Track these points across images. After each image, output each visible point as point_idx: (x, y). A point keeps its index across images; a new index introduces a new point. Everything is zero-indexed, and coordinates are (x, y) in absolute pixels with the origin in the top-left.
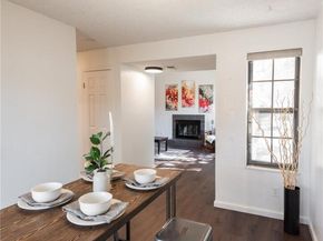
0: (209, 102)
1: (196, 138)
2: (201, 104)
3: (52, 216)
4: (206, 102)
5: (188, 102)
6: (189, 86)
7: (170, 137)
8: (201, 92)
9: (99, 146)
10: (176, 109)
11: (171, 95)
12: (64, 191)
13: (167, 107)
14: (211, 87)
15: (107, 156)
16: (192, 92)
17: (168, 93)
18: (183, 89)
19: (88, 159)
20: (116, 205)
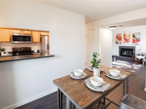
0: (138, 40)
1: (131, 57)
2: (134, 41)
3: (81, 82)
4: (136, 40)
5: (127, 40)
6: (127, 34)
7: (118, 55)
8: (134, 36)
9: (96, 58)
10: (121, 43)
11: (119, 38)
12: (84, 73)
13: (117, 43)
14: (139, 33)
15: (99, 62)
16: (129, 36)
17: (117, 37)
18: (124, 35)
19: (92, 62)
20: (104, 84)
